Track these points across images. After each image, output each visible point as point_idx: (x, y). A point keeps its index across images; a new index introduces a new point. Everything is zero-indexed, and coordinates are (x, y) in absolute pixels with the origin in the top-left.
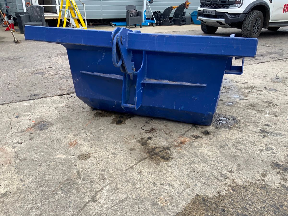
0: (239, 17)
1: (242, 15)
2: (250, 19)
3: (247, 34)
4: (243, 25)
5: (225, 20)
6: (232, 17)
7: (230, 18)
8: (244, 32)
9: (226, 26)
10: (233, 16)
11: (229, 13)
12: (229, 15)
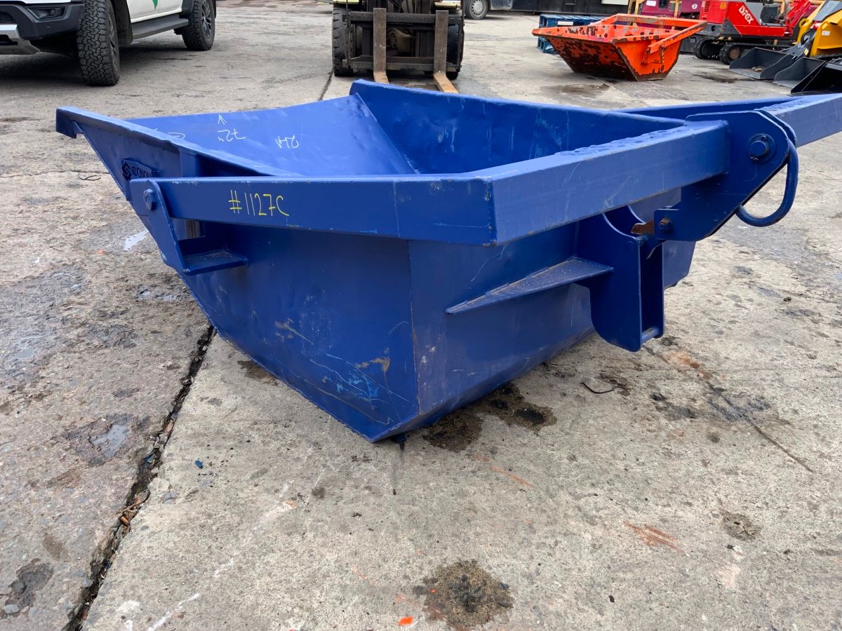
0: (66, 17)
1: (73, 7)
2: (96, 18)
3: (101, 67)
4: (79, 40)
5: (18, 27)
6: (41, 17)
7: (37, 21)
8: (89, 64)
9: (22, 47)
10: (43, 15)
11: (26, 2)
12: (30, 11)
